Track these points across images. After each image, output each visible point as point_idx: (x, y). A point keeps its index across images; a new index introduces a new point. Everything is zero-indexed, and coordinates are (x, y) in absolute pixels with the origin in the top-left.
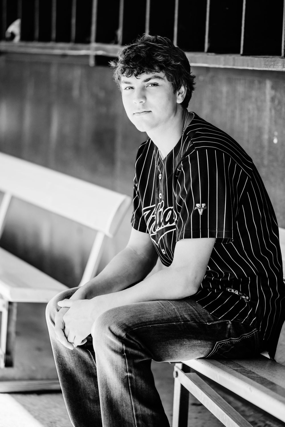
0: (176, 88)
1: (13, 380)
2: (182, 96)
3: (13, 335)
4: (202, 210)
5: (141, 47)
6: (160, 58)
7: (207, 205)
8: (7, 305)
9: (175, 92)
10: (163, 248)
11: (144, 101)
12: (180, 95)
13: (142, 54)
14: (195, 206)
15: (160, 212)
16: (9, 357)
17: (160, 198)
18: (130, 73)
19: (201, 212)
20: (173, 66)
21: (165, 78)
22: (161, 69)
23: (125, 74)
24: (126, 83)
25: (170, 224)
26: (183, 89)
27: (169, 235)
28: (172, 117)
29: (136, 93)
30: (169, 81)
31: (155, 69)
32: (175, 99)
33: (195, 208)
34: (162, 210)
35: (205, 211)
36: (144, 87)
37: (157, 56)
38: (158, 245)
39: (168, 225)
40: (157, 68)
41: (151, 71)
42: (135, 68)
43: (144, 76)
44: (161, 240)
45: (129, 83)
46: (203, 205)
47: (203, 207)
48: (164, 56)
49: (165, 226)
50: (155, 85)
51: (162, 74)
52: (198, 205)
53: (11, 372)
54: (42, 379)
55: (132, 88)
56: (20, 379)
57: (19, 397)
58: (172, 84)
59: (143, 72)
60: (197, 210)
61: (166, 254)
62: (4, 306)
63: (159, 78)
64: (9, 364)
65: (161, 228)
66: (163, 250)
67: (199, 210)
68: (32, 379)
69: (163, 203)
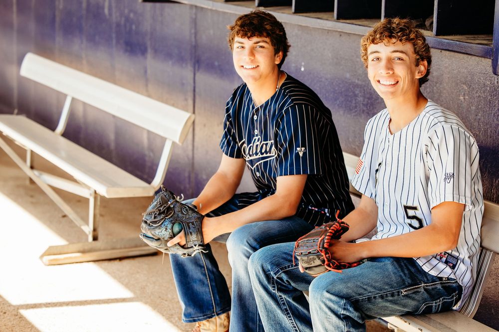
0: (276, 52)
1: (99, 250)
2: (280, 59)
3: (98, 216)
4: (302, 153)
5: (254, 17)
6: (268, 27)
7: (306, 149)
8: (93, 194)
9: (275, 55)
10: (258, 171)
11: (253, 58)
12: (278, 58)
13: (254, 22)
14: (296, 150)
15: (257, 146)
16: (96, 233)
17: (256, 133)
18: (245, 35)
19: (301, 154)
20: (277, 34)
21: (270, 43)
22: (268, 36)
23: (240, 35)
24: (239, 43)
25: (266, 154)
26: (281, 53)
27: (266, 163)
28: (271, 74)
29: (247, 51)
30: (272, 45)
31: (263, 35)
32: (274, 60)
33: (297, 151)
34: (259, 143)
35: (305, 154)
36: (253, 47)
37: (266, 25)
38: (253, 169)
39: (265, 155)
40: (265, 34)
41: (261, 36)
42: (249, 32)
43: (255, 39)
44: (257, 166)
45: (242, 43)
46: (303, 149)
47: (303, 150)
48: (271, 26)
49: (261, 156)
50: (261, 47)
51: (268, 40)
52: (298, 149)
53: (97, 244)
54: (121, 248)
55: (243, 47)
56: (105, 250)
57: (106, 264)
58: (274, 49)
59: (255, 36)
60: (298, 153)
61: (260, 177)
62: (91, 195)
63: (266, 42)
64: (95, 238)
65: (258, 157)
66: (257, 173)
67: (300, 153)
68: (113, 249)
69: (259, 138)
